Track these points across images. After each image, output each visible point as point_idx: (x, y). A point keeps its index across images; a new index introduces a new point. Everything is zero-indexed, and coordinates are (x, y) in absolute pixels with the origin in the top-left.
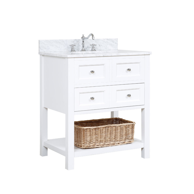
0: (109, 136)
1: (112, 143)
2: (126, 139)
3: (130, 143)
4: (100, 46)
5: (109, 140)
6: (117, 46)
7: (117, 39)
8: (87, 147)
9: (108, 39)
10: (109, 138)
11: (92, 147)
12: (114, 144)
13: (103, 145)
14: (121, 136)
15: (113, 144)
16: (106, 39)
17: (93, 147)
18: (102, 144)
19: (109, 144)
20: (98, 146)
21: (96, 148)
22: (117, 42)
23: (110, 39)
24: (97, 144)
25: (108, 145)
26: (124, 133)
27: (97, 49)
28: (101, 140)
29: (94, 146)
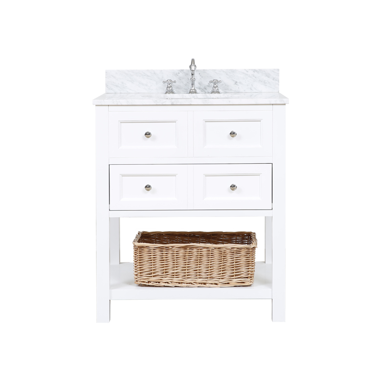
0: (193, 265)
1: (199, 280)
2: (233, 276)
3: (242, 285)
4: (238, 84)
5: (193, 273)
6: (279, 85)
7: (278, 70)
8: (143, 282)
9: (255, 71)
10: (195, 270)
11: (155, 284)
12: (205, 284)
13: (179, 283)
14: (223, 269)
15: (201, 283)
16: (252, 70)
17: (157, 283)
18: (175, 280)
19: (192, 282)
20: (168, 283)
21: (165, 286)
22: (279, 76)
23: (260, 70)
24: (165, 280)
25: (190, 285)
26: (228, 264)
27: (231, 90)
28: (173, 271)
29: (159, 283)
